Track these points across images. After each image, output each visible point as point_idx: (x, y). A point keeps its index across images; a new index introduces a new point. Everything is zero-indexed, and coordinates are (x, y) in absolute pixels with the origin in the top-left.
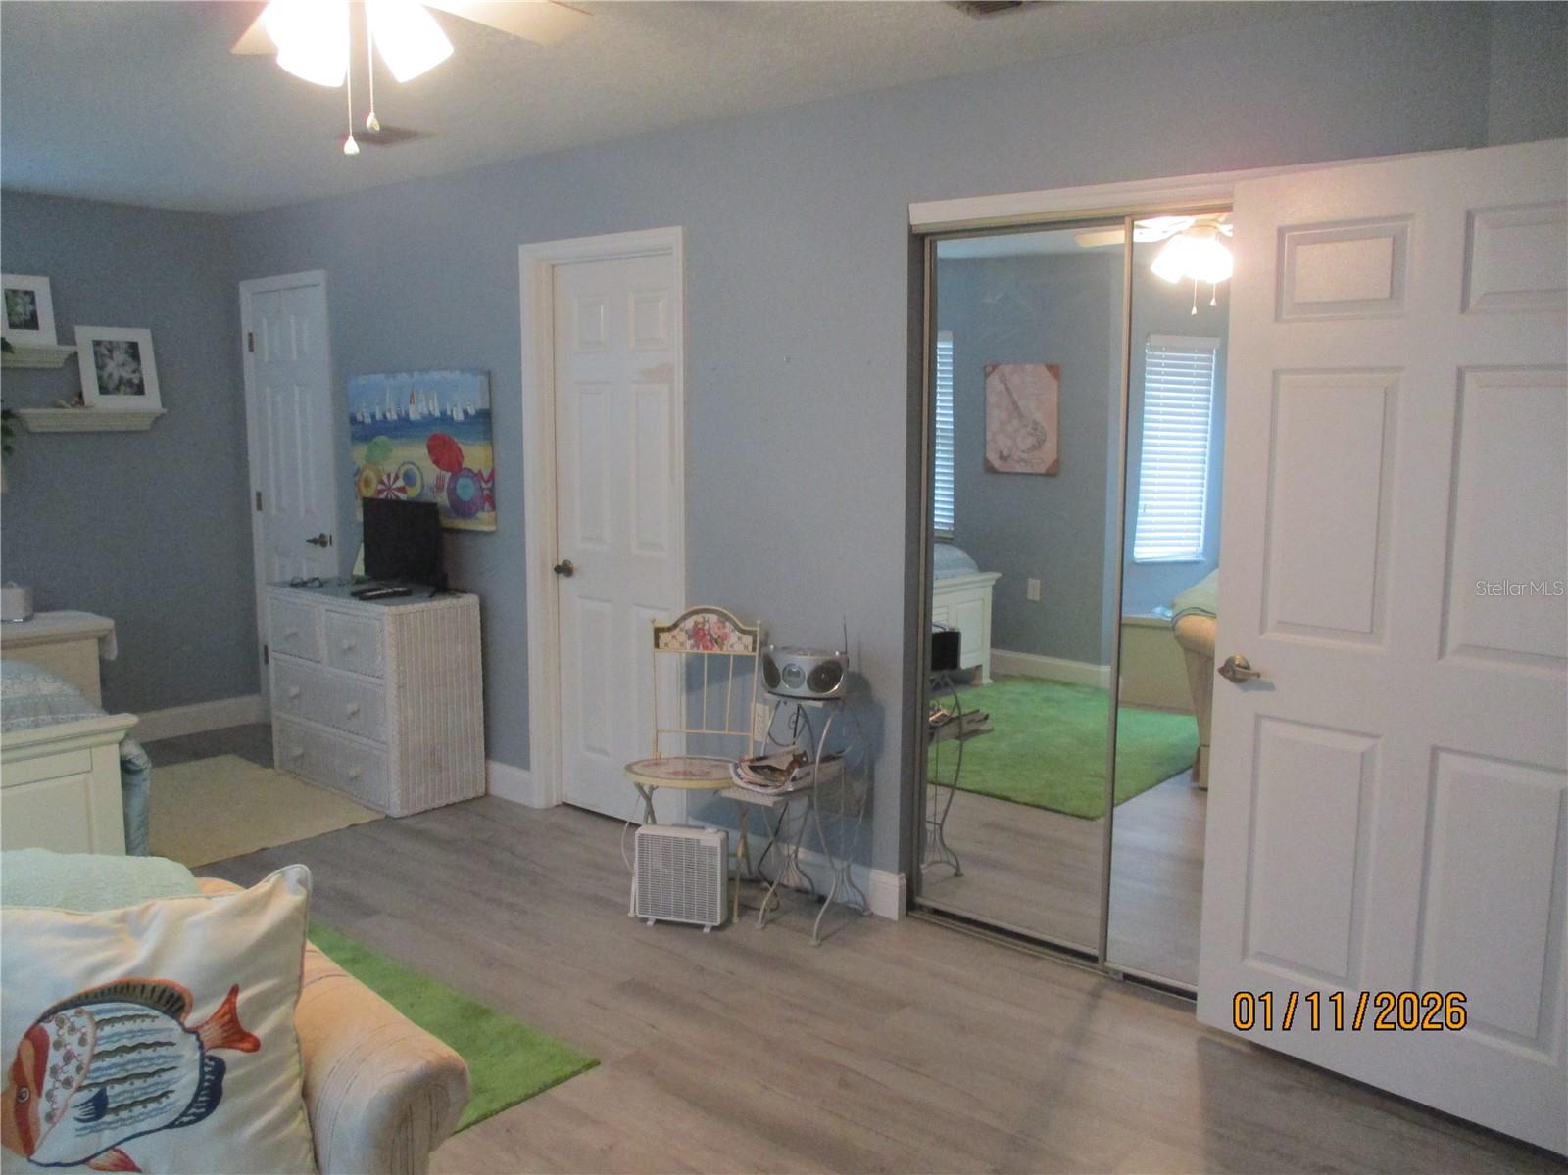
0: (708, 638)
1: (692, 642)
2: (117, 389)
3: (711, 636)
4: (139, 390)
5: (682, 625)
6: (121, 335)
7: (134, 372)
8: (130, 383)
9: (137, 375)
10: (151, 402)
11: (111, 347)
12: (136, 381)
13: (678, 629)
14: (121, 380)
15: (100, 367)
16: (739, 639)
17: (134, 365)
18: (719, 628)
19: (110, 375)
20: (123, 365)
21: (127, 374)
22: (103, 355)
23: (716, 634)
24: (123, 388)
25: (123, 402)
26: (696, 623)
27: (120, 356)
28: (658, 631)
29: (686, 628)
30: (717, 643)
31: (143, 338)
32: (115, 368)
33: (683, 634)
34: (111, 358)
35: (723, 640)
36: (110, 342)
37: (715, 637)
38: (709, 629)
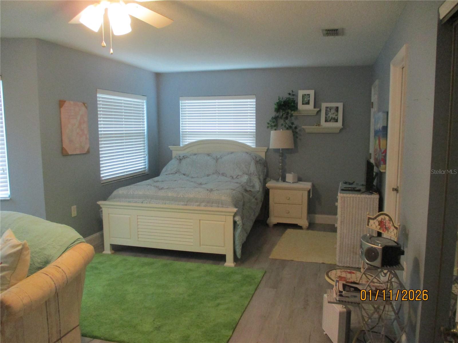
0: (385, 226)
1: (379, 227)
2: (330, 121)
3: (386, 226)
4: (337, 121)
5: (377, 218)
6: (334, 105)
7: (336, 116)
8: (334, 119)
9: (337, 117)
10: (339, 124)
11: (331, 108)
12: (336, 118)
13: (376, 220)
14: (332, 118)
15: (326, 114)
16: (393, 230)
17: (337, 114)
18: (388, 223)
19: (329, 117)
20: (333, 113)
21: (334, 116)
22: (328, 111)
23: (387, 225)
24: (332, 120)
25: (332, 125)
26: (382, 219)
27: (333, 111)
28: (369, 219)
29: (379, 220)
30: (387, 229)
31: (340, 105)
32: (331, 115)
33: (377, 222)
34: (330, 112)
35: (389, 229)
36: (331, 107)
37: (387, 227)
38: (385, 223)
